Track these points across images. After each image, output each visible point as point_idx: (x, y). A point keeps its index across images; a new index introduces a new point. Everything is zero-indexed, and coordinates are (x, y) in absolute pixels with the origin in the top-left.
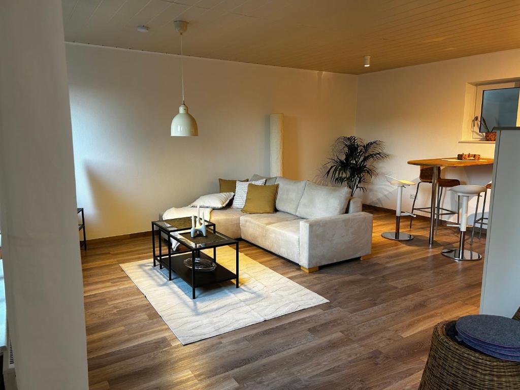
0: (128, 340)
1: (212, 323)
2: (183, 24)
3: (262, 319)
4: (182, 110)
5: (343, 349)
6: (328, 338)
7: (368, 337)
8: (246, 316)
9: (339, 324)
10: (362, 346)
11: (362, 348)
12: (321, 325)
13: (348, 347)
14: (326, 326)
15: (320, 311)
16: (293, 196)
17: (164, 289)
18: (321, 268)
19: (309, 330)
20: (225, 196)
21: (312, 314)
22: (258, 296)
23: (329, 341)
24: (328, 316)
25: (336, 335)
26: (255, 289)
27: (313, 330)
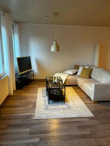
0: (22, 113)
1: (48, 114)
2: (56, 14)
3: (64, 117)
4: (55, 43)
5: (86, 139)
6: (83, 133)
7: (101, 137)
8: (60, 114)
9: (92, 128)
10: (95, 141)
11: (95, 142)
12: (84, 126)
13: (89, 140)
14: (86, 127)
15: (88, 119)
16: (97, 73)
17: (43, 98)
18: (99, 102)
19: (78, 127)
20: (75, 71)
21: (83, 120)
22: (69, 108)
23: (83, 134)
24: (90, 123)
25: (88, 132)
26: (70, 105)
27: (80, 127)
